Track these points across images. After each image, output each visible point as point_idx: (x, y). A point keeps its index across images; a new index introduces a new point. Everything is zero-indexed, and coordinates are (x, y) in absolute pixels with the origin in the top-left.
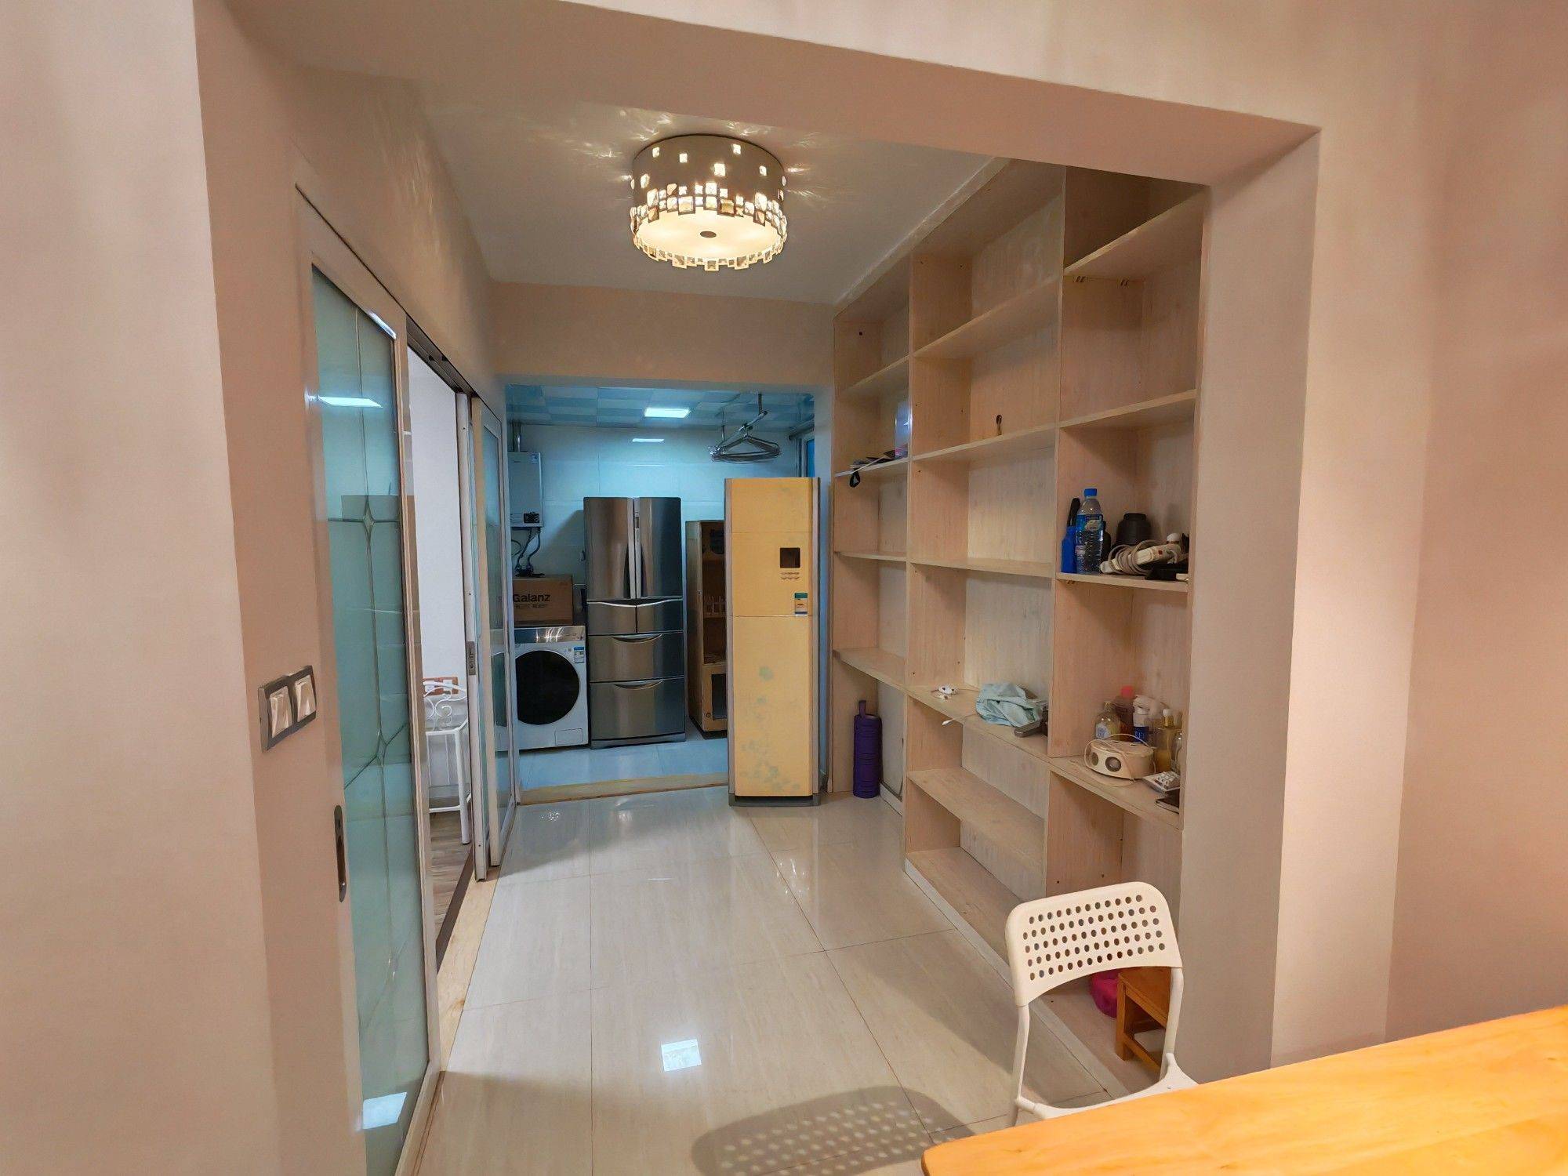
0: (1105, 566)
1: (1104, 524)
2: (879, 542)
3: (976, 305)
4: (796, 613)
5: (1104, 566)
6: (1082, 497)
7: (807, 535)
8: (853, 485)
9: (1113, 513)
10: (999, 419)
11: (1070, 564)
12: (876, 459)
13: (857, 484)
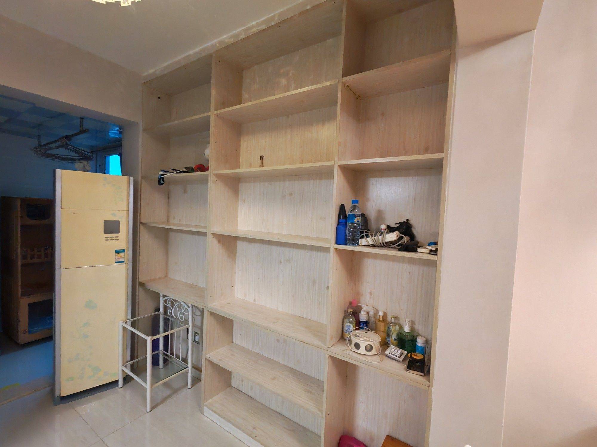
0: (363, 241)
2: (168, 219)
3: (245, 96)
4: (116, 262)
5: (361, 241)
7: (125, 213)
8: (160, 184)
10: (261, 158)
11: (341, 239)
12: (178, 170)
13: (163, 183)
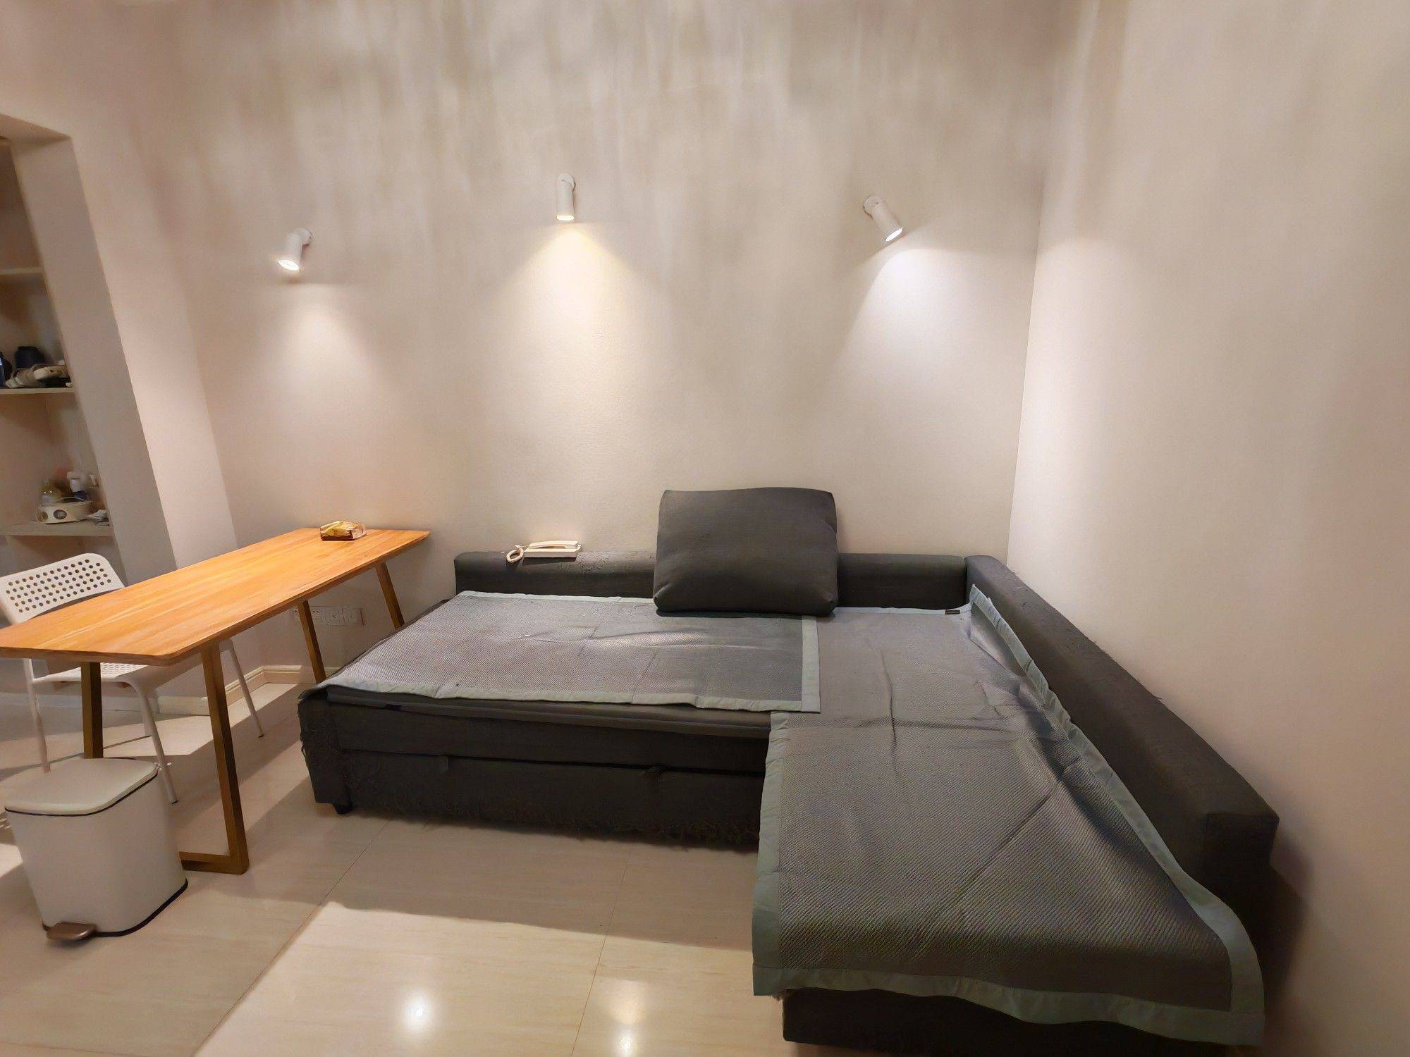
0: (10, 383)
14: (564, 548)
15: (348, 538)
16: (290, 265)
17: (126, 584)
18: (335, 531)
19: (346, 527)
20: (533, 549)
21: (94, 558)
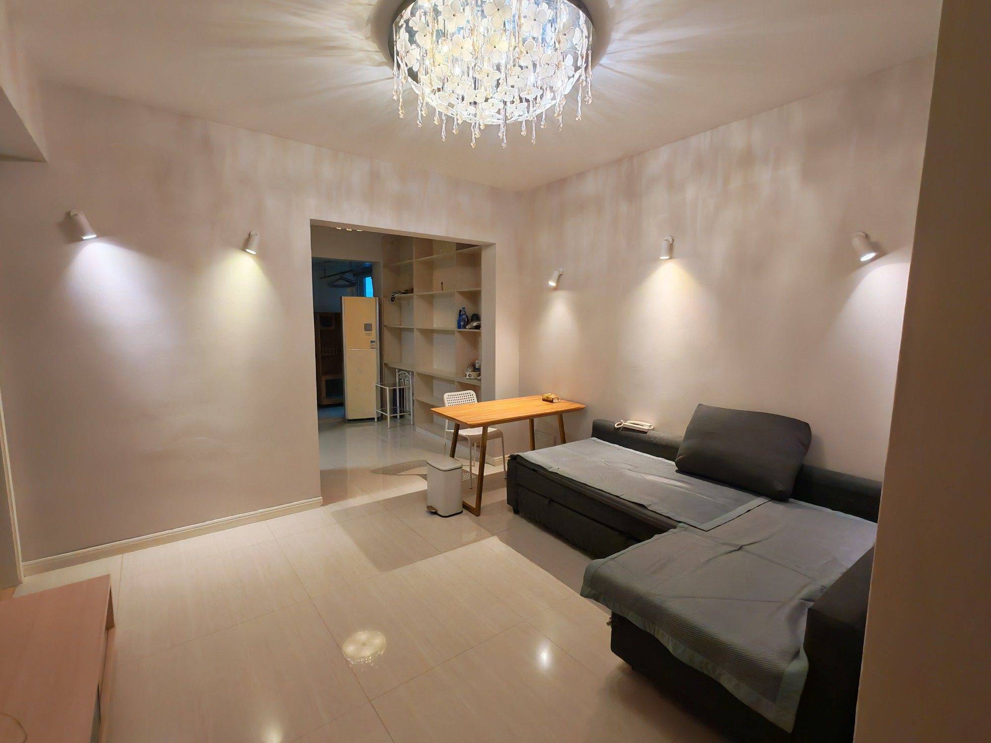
1: (467, 317)
2: (402, 321)
4: (372, 348)
5: (466, 327)
6: (462, 310)
7: (374, 319)
9: (470, 315)
10: (442, 283)
11: (459, 327)
12: (401, 292)
13: (394, 301)
14: (643, 426)
15: (552, 401)
16: (552, 284)
17: (478, 402)
18: (548, 397)
19: (553, 396)
20: (628, 424)
21: (472, 392)
